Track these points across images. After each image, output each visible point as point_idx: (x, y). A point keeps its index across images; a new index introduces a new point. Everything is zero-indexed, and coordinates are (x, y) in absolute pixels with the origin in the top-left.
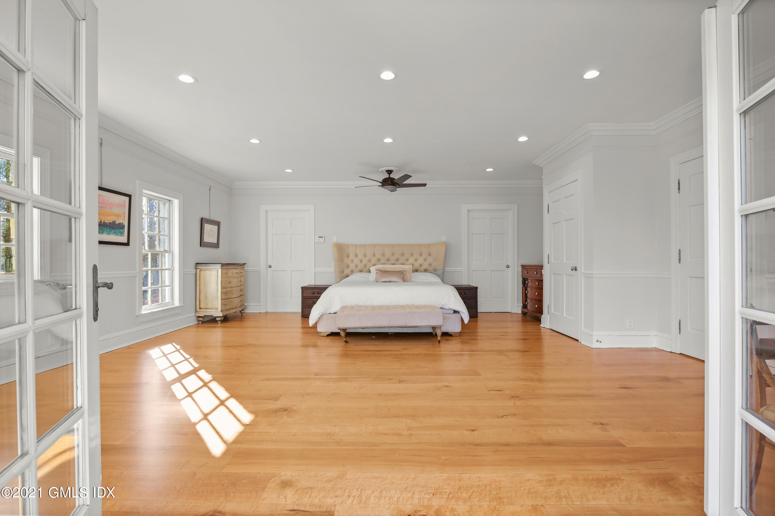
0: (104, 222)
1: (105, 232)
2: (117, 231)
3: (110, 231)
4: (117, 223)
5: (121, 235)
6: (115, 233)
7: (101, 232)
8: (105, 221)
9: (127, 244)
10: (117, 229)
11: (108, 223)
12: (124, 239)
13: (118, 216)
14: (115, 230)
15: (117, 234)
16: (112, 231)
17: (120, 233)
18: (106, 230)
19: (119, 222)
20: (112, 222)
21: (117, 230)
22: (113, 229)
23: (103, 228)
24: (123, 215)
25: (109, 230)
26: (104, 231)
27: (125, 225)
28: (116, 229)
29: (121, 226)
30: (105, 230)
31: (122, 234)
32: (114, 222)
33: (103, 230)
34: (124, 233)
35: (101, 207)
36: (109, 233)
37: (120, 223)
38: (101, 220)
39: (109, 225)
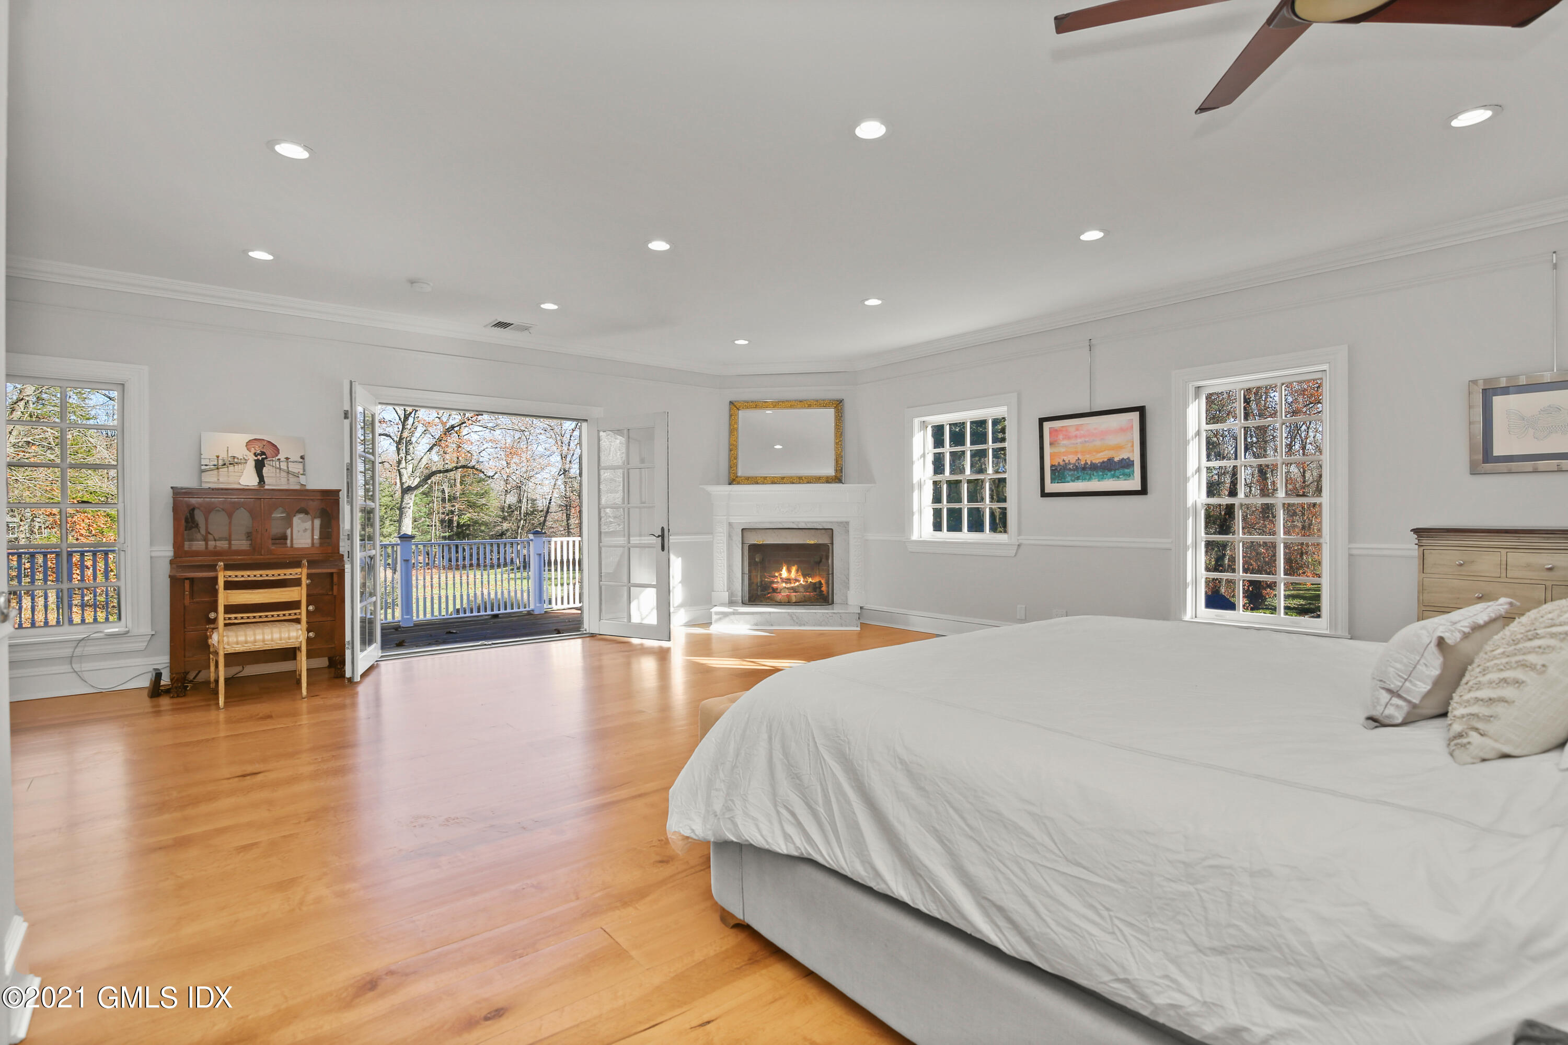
0: (1091, 462)
1: (1094, 477)
2: (1117, 473)
3: (1103, 475)
4: (1116, 459)
5: (1128, 479)
6: (1113, 476)
7: (1087, 478)
8: (1093, 462)
9: (1143, 491)
10: (1118, 469)
11: (1099, 463)
12: (1135, 484)
13: (1119, 448)
14: (1113, 473)
15: (1118, 477)
16: (1107, 475)
17: (1124, 474)
18: (1095, 474)
19: (1121, 458)
20: (1106, 460)
21: (1117, 471)
22: (1110, 470)
23: (1089, 472)
24: (1130, 445)
25: (1101, 473)
26: (1092, 476)
27: (1133, 461)
28: (1115, 470)
29: (1126, 464)
30: (1093, 474)
31: (1129, 476)
32: (1110, 460)
33: (1090, 475)
34: (1133, 474)
35: (1085, 441)
36: (1102, 478)
37: (1123, 459)
38: (1086, 461)
39: (1101, 465)
